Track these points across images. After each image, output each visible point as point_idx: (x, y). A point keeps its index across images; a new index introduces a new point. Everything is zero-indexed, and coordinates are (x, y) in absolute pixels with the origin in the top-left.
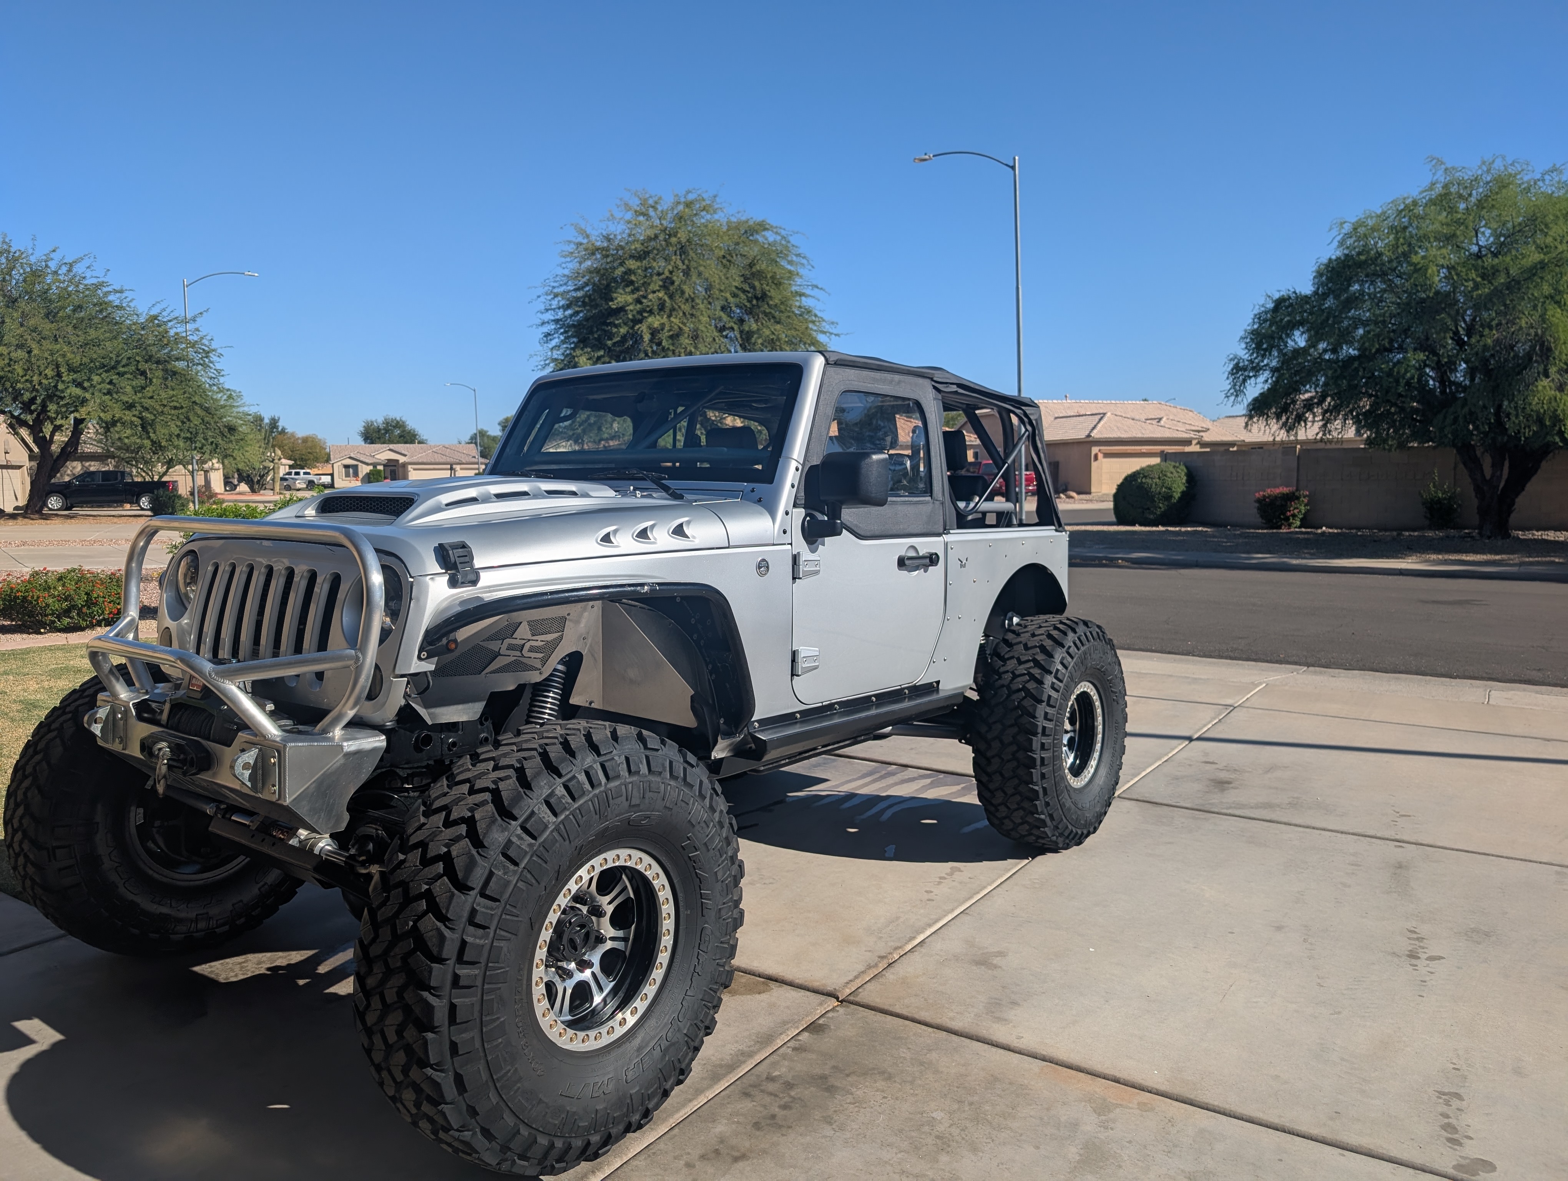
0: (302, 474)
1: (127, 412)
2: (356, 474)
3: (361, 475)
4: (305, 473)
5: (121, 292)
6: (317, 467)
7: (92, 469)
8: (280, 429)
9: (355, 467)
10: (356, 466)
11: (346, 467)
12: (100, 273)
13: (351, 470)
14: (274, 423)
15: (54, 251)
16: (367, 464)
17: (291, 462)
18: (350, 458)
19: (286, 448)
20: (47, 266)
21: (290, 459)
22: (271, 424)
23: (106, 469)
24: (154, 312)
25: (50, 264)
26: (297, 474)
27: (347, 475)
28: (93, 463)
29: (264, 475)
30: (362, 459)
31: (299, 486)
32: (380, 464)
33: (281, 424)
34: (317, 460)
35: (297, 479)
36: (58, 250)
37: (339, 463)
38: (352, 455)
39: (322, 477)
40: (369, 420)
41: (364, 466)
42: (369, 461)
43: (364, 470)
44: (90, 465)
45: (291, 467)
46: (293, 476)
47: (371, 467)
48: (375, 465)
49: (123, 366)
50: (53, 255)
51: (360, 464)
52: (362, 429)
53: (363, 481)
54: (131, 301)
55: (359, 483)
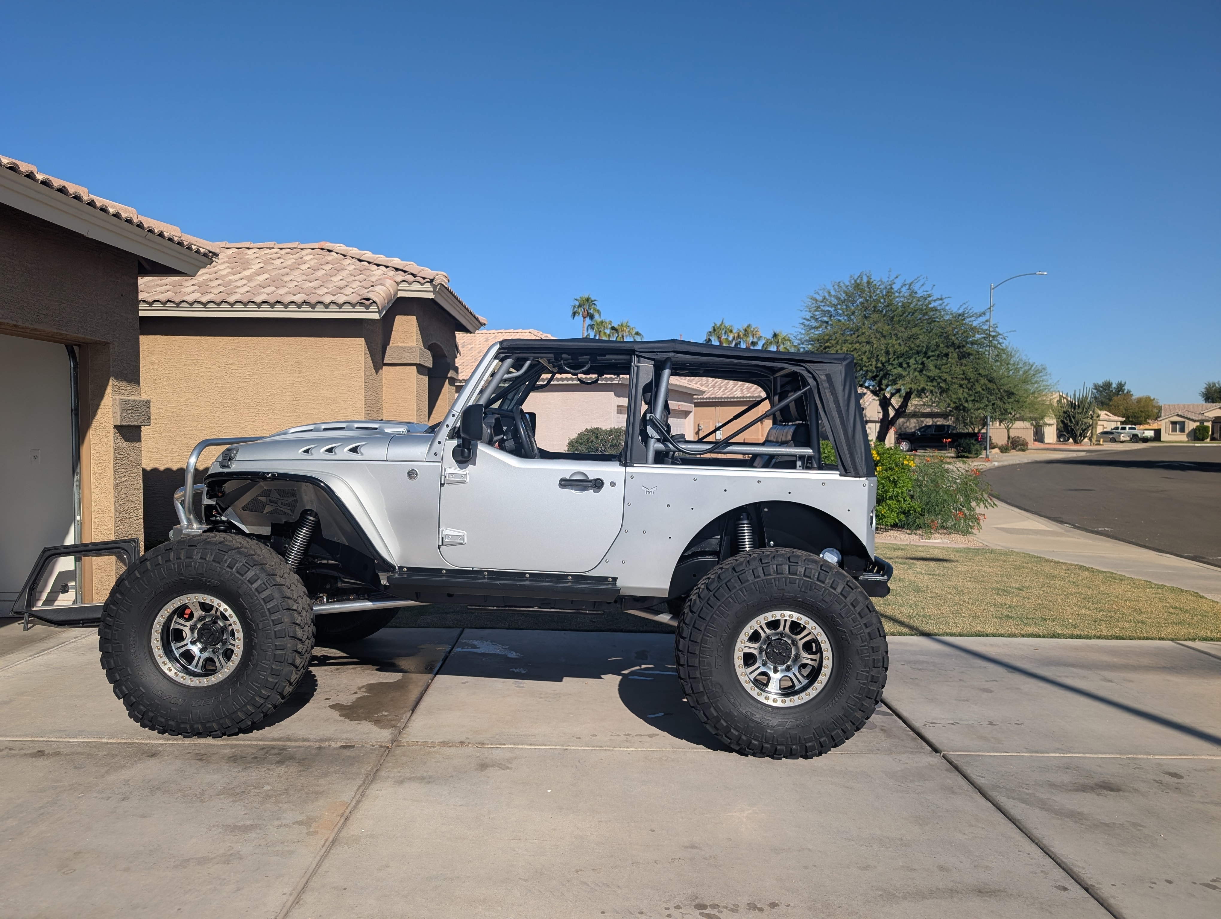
0: (1127, 428)
1: (929, 384)
2: (1182, 430)
3: (1187, 431)
4: (1130, 428)
5: (941, 299)
6: (1148, 423)
7: (938, 423)
8: (1125, 392)
9: (1183, 425)
10: (1184, 422)
11: (1174, 423)
12: (927, 287)
13: (1178, 426)
14: (1120, 387)
15: (897, 277)
16: (1194, 421)
17: (1123, 419)
18: (1178, 415)
19: (1121, 407)
20: (892, 288)
21: (1123, 417)
22: (1118, 387)
23: (947, 423)
24: (961, 311)
25: (893, 286)
26: (1124, 428)
27: (1174, 430)
28: (939, 419)
29: (1085, 429)
30: (1189, 416)
31: (1122, 439)
32: (1208, 421)
33: (1126, 388)
34: (1148, 417)
35: (1121, 433)
36: (899, 277)
37: (1167, 420)
38: (1180, 413)
39: (1146, 432)
40: (1211, 382)
41: (1191, 422)
42: (1197, 419)
43: (1191, 426)
44: (937, 421)
45: (1122, 423)
46: (1119, 431)
47: (1198, 424)
48: (1202, 422)
49: (932, 351)
50: (895, 281)
51: (1187, 421)
52: (1204, 390)
53: (1188, 435)
54: (947, 305)
55: (1183, 437)
